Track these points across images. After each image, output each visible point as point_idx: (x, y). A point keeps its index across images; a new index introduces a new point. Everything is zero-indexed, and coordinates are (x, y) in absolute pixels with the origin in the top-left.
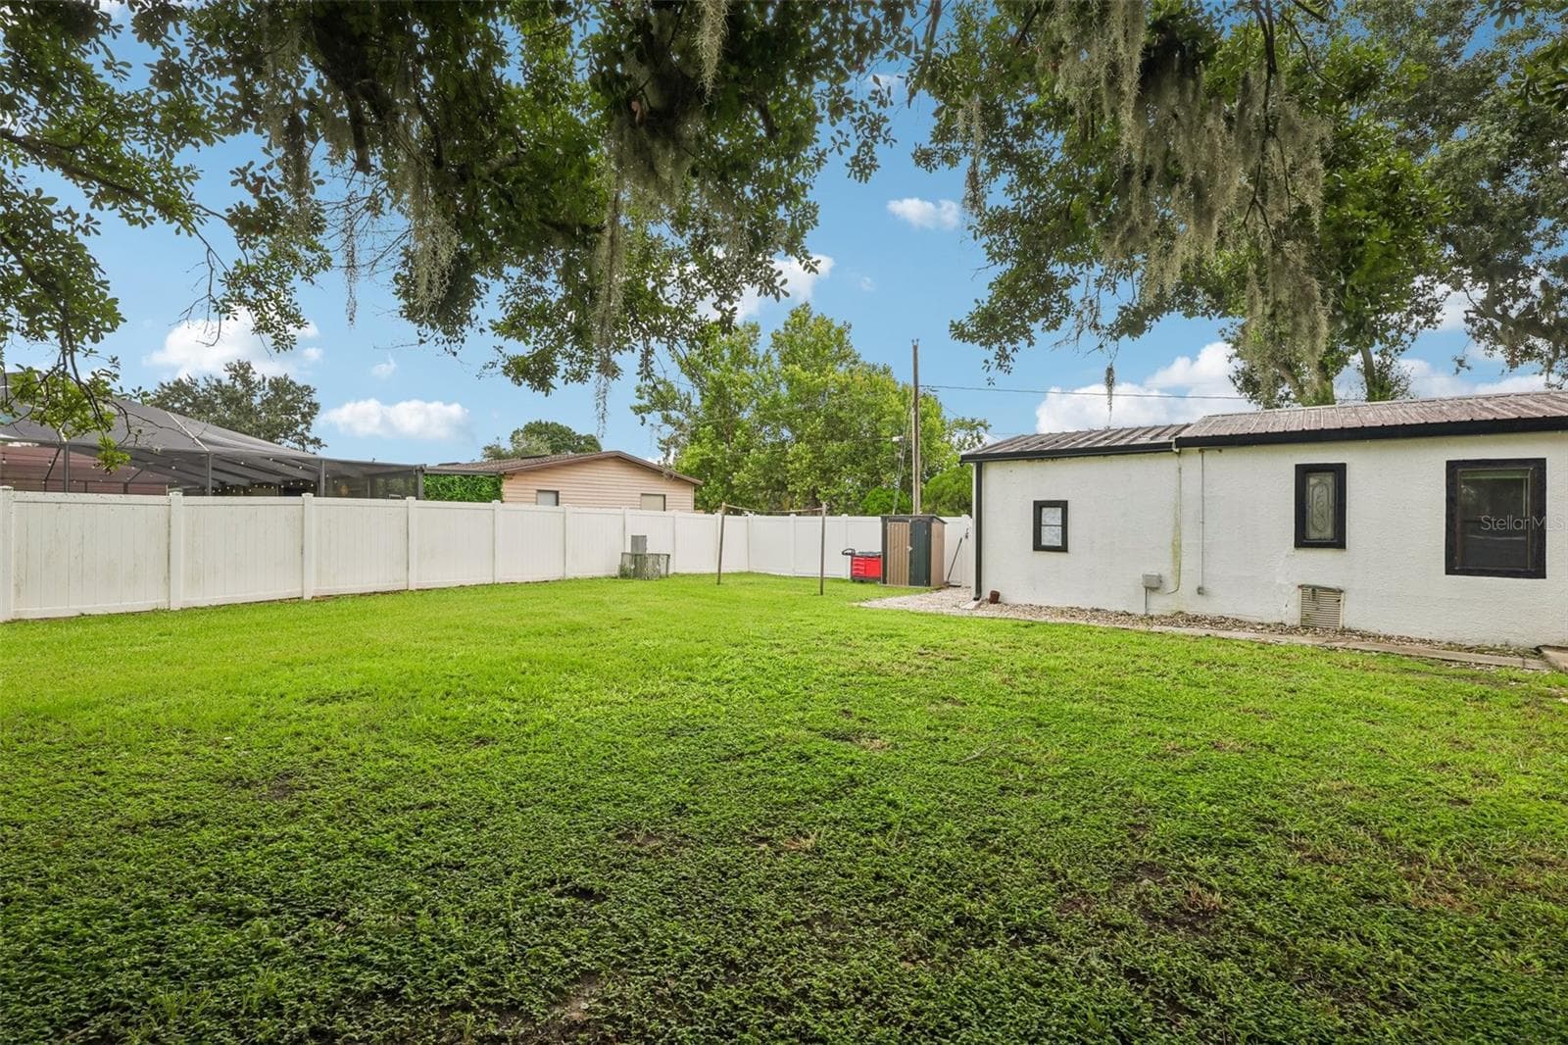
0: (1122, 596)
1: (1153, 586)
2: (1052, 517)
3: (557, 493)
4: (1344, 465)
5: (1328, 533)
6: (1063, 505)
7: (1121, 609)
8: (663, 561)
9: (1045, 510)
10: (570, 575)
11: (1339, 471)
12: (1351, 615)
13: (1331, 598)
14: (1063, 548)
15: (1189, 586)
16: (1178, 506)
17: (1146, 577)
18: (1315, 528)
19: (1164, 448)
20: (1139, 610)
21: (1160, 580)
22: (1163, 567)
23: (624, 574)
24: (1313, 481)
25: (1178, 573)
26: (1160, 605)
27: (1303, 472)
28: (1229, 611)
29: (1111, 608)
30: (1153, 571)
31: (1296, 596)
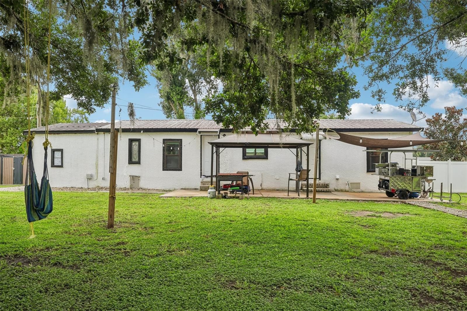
0: (81, 183)
1: (90, 178)
2: (58, 155)
4: (140, 139)
5: (137, 160)
6: (61, 151)
7: (80, 187)
9: (55, 152)
11: (139, 140)
12: (143, 184)
13: (137, 178)
14: (61, 166)
15: (100, 178)
16: (97, 151)
17: (87, 175)
18: (134, 158)
19: (92, 132)
20: (86, 187)
21: (92, 176)
22: (92, 171)
24: (133, 144)
25: (97, 173)
26: (92, 184)
27: (131, 141)
29: (77, 187)
30: (89, 173)
31: (129, 179)
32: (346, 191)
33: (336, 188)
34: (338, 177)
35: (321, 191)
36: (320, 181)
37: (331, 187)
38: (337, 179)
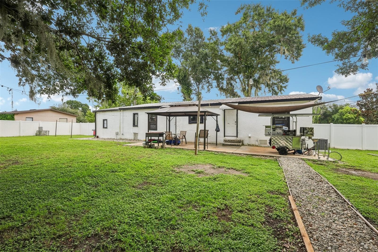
0: (113, 136)
1: (117, 134)
2: (105, 121)
3: (32, 118)
5: (137, 124)
6: (106, 120)
7: (113, 138)
8: (47, 132)
10: (21, 135)
11: (137, 114)
12: (139, 137)
13: (137, 134)
14: (107, 128)
15: (121, 134)
18: (135, 123)
19: (117, 110)
20: (116, 138)
22: (118, 131)
23: (37, 135)
24: (135, 116)
25: (120, 131)
26: (119, 137)
27: (134, 114)
28: (126, 138)
30: (117, 131)
31: (133, 134)
32: (256, 146)
33: (249, 144)
34: (250, 136)
35: (234, 145)
36: (237, 138)
37: (245, 143)
38: (250, 137)
